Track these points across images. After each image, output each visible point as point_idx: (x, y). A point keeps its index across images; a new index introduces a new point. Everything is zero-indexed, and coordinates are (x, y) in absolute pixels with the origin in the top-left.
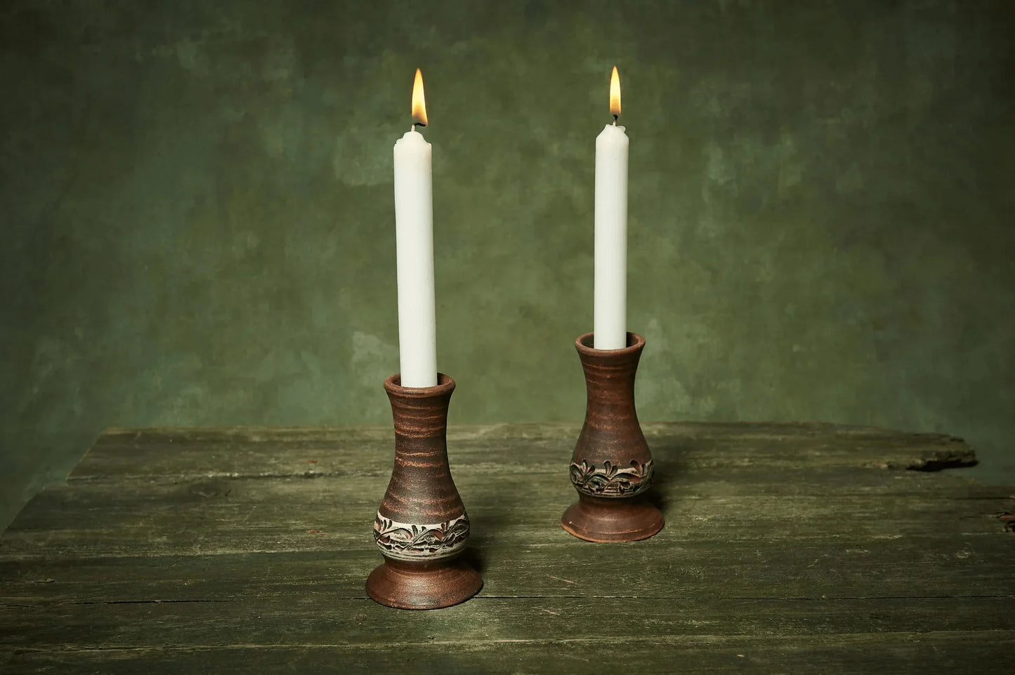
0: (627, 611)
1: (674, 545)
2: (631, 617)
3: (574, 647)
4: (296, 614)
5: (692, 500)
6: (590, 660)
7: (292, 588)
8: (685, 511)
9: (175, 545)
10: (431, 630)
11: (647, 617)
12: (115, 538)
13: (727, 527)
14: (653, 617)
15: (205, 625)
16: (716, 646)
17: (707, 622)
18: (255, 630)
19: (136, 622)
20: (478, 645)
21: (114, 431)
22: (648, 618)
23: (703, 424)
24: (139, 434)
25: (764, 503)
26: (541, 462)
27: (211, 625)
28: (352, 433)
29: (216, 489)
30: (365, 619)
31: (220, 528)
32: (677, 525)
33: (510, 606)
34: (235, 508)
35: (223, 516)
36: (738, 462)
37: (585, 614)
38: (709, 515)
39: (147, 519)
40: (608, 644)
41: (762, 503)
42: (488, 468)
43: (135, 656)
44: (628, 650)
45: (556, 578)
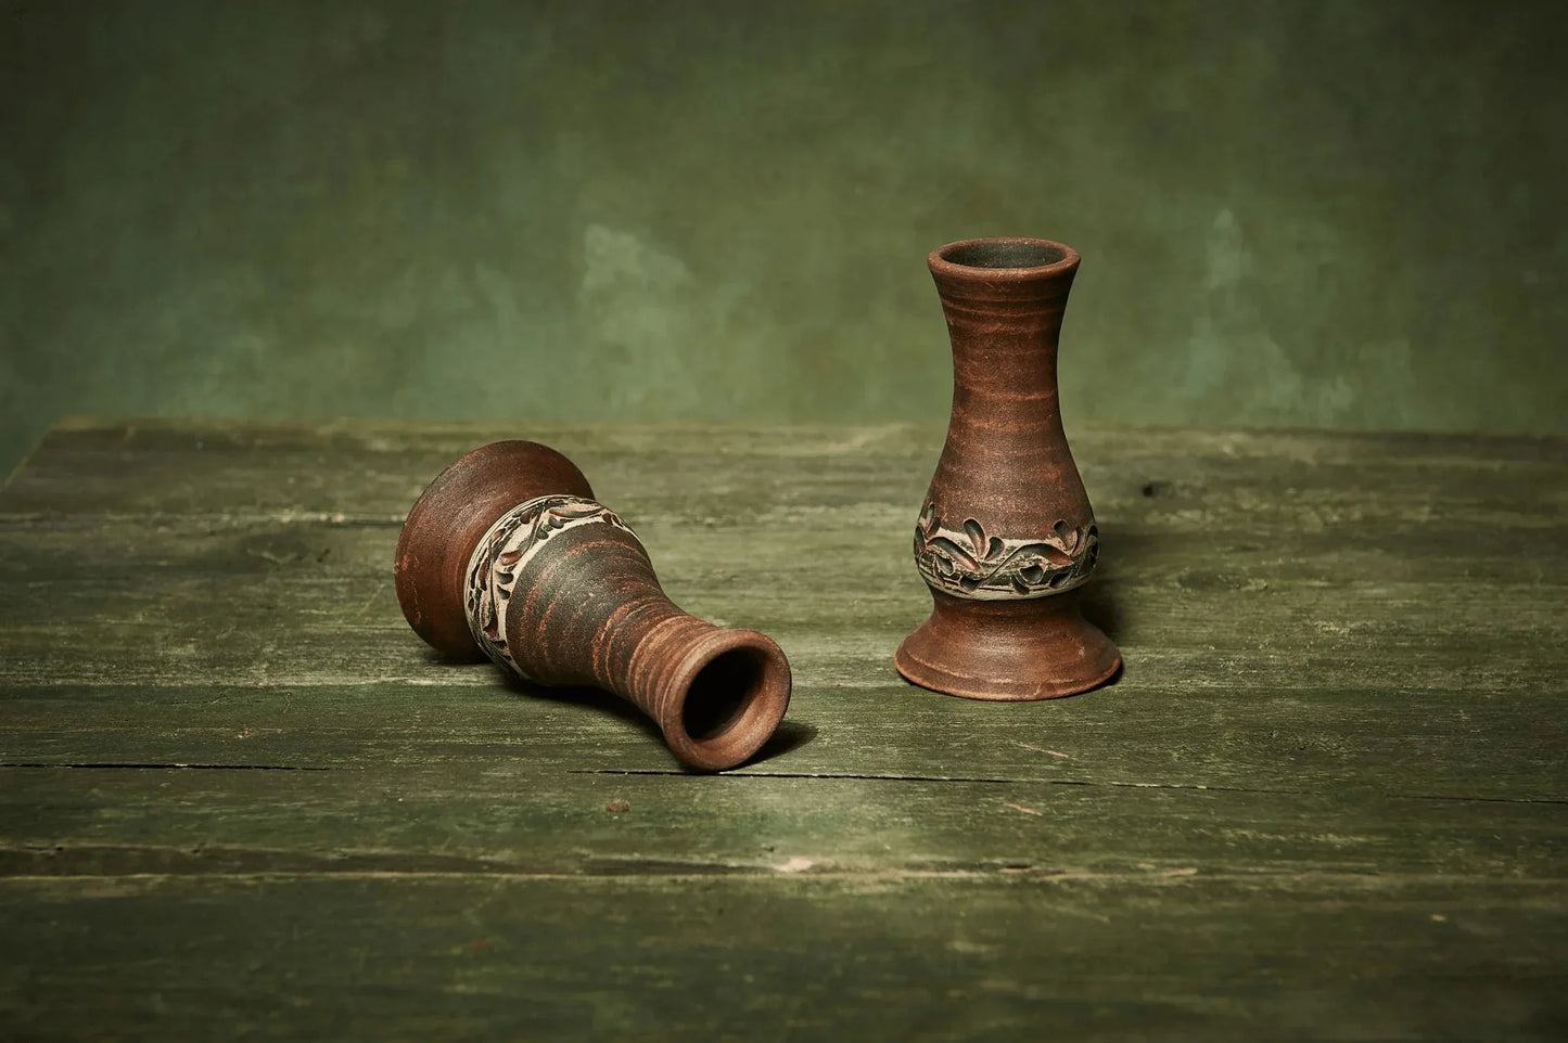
0: (1184, 813)
1: (1281, 695)
2: (1195, 823)
3: (1074, 890)
4: (479, 796)
5: (1313, 588)
6: (1112, 918)
7: (467, 750)
8: (1300, 610)
9: (212, 663)
10: (768, 834)
11: (1226, 825)
12: (84, 646)
13: (1390, 649)
14: (1242, 826)
15: (284, 811)
16: (1382, 895)
17: (1361, 839)
18: (392, 823)
19: (135, 801)
20: (870, 885)
21: (78, 423)
22: (1231, 828)
23: (1331, 435)
24: (131, 431)
25: (1470, 599)
27: (298, 811)
29: (299, 548)
30: (626, 810)
31: (311, 629)
32: (1283, 640)
33: (935, 795)
34: (339, 588)
35: (314, 603)
36: (1408, 514)
37: (1097, 816)
38: (1352, 621)
39: (153, 606)
40: (1149, 886)
41: (1465, 599)
42: (874, 515)
43: (133, 889)
44: (1194, 900)
45: (1029, 747)
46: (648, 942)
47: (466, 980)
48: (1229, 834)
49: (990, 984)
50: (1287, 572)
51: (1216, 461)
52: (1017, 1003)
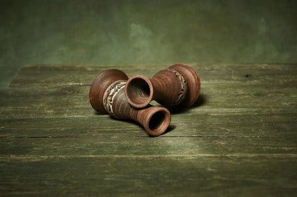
0: (255, 143)
3: (232, 158)
5: (281, 96)
6: (240, 163)
7: (108, 132)
8: (278, 100)
9: (56, 114)
11: (264, 146)
12: (30, 111)
14: (267, 146)
16: (296, 159)
17: (291, 148)
20: (191, 157)
21: (28, 66)
23: (285, 64)
24: (39, 67)
26: (214, 80)
28: (130, 67)
29: (73, 90)
30: (140, 145)
31: (75, 107)
32: (275, 106)
33: (203, 140)
34: (82, 98)
35: (77, 101)
37: (237, 144)
38: (289, 102)
39: (44, 102)
40: (248, 157)
43: (41, 160)
44: (257, 160)
45: (223, 128)
46: (145, 169)
47: (109, 178)
48: (264, 148)
49: (215, 177)
50: (276, 92)
51: (261, 70)
52: (221, 181)
